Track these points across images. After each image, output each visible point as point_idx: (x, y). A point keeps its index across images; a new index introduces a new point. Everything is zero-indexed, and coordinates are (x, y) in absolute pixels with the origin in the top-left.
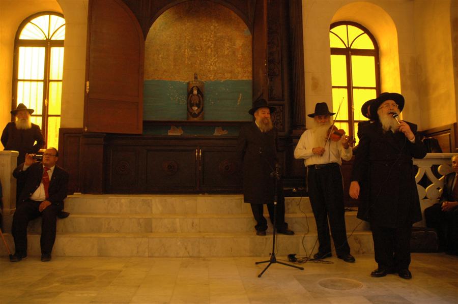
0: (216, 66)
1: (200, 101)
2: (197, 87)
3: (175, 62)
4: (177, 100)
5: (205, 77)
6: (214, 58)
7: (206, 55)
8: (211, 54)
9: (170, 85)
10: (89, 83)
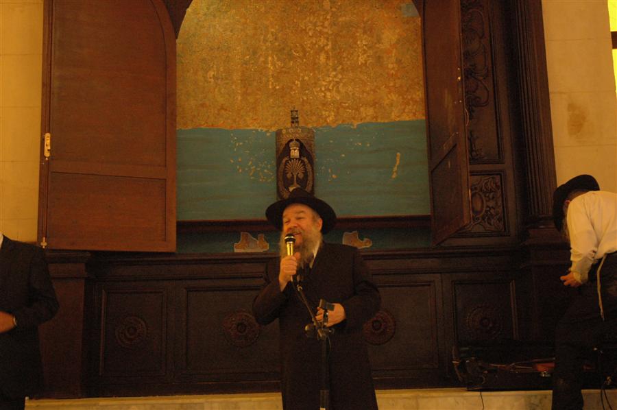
0: (338, 92)
1: (306, 174)
2: (297, 140)
3: (244, 87)
4: (252, 174)
5: (314, 118)
6: (334, 73)
7: (316, 66)
8: (327, 64)
9: (235, 138)
10: (50, 138)
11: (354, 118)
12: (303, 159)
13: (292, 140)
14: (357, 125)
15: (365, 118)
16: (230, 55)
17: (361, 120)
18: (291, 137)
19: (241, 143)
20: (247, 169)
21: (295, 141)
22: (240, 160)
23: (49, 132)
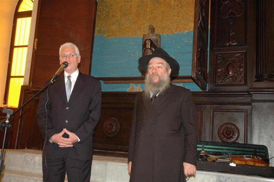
3: (137, 17)
4: (137, 57)
5: (166, 30)
6: (177, 8)
7: (169, 5)
8: (174, 4)
9: (132, 41)
10: (37, 41)
11: (185, 29)
12: (152, 48)
13: (147, 40)
14: (186, 33)
15: (190, 29)
16: (132, 4)
17: (189, 29)
18: (147, 38)
19: (134, 43)
20: (135, 55)
21: (148, 40)
22: (133, 51)
23: (37, 38)
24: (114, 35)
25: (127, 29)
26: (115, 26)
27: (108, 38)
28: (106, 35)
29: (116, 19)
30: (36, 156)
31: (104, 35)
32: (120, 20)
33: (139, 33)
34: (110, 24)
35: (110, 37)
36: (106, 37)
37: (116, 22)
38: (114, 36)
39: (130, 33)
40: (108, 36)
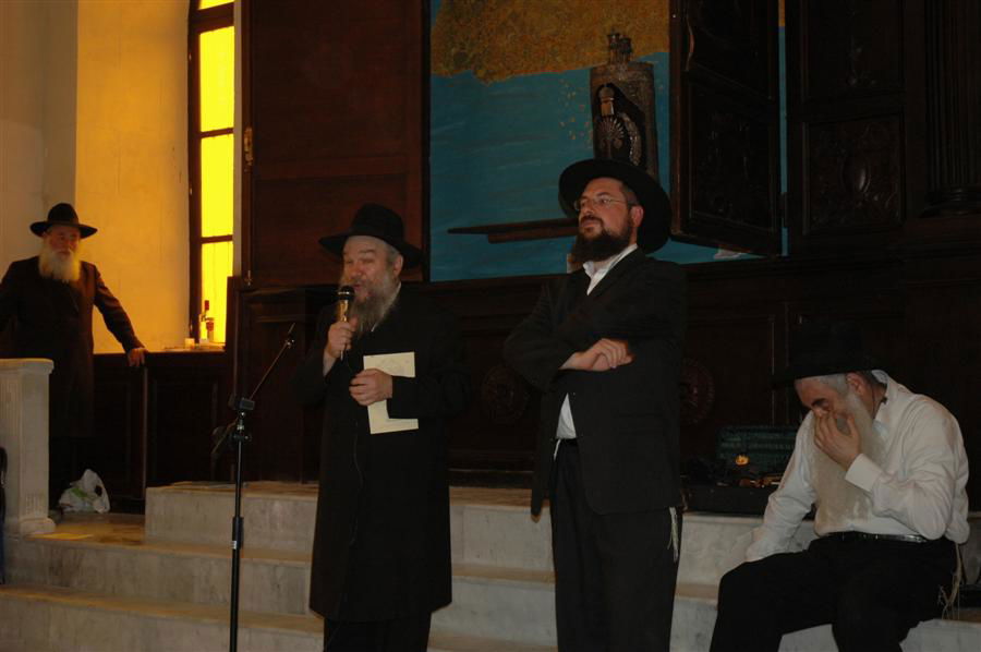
9: (567, 86)
10: (250, 135)
12: (620, 114)
13: (603, 86)
18: (600, 80)
19: (574, 93)
20: (582, 135)
21: (606, 88)
22: (573, 120)
23: (251, 125)
24: (508, 69)
25: (549, 45)
26: (509, 36)
27: (491, 82)
28: (481, 73)
29: (510, 11)
30: (273, 499)
31: (475, 73)
32: (525, 14)
33: (588, 54)
34: (492, 30)
35: (496, 78)
36: (484, 79)
37: (510, 23)
38: (509, 72)
39: (558, 58)
40: (490, 74)
